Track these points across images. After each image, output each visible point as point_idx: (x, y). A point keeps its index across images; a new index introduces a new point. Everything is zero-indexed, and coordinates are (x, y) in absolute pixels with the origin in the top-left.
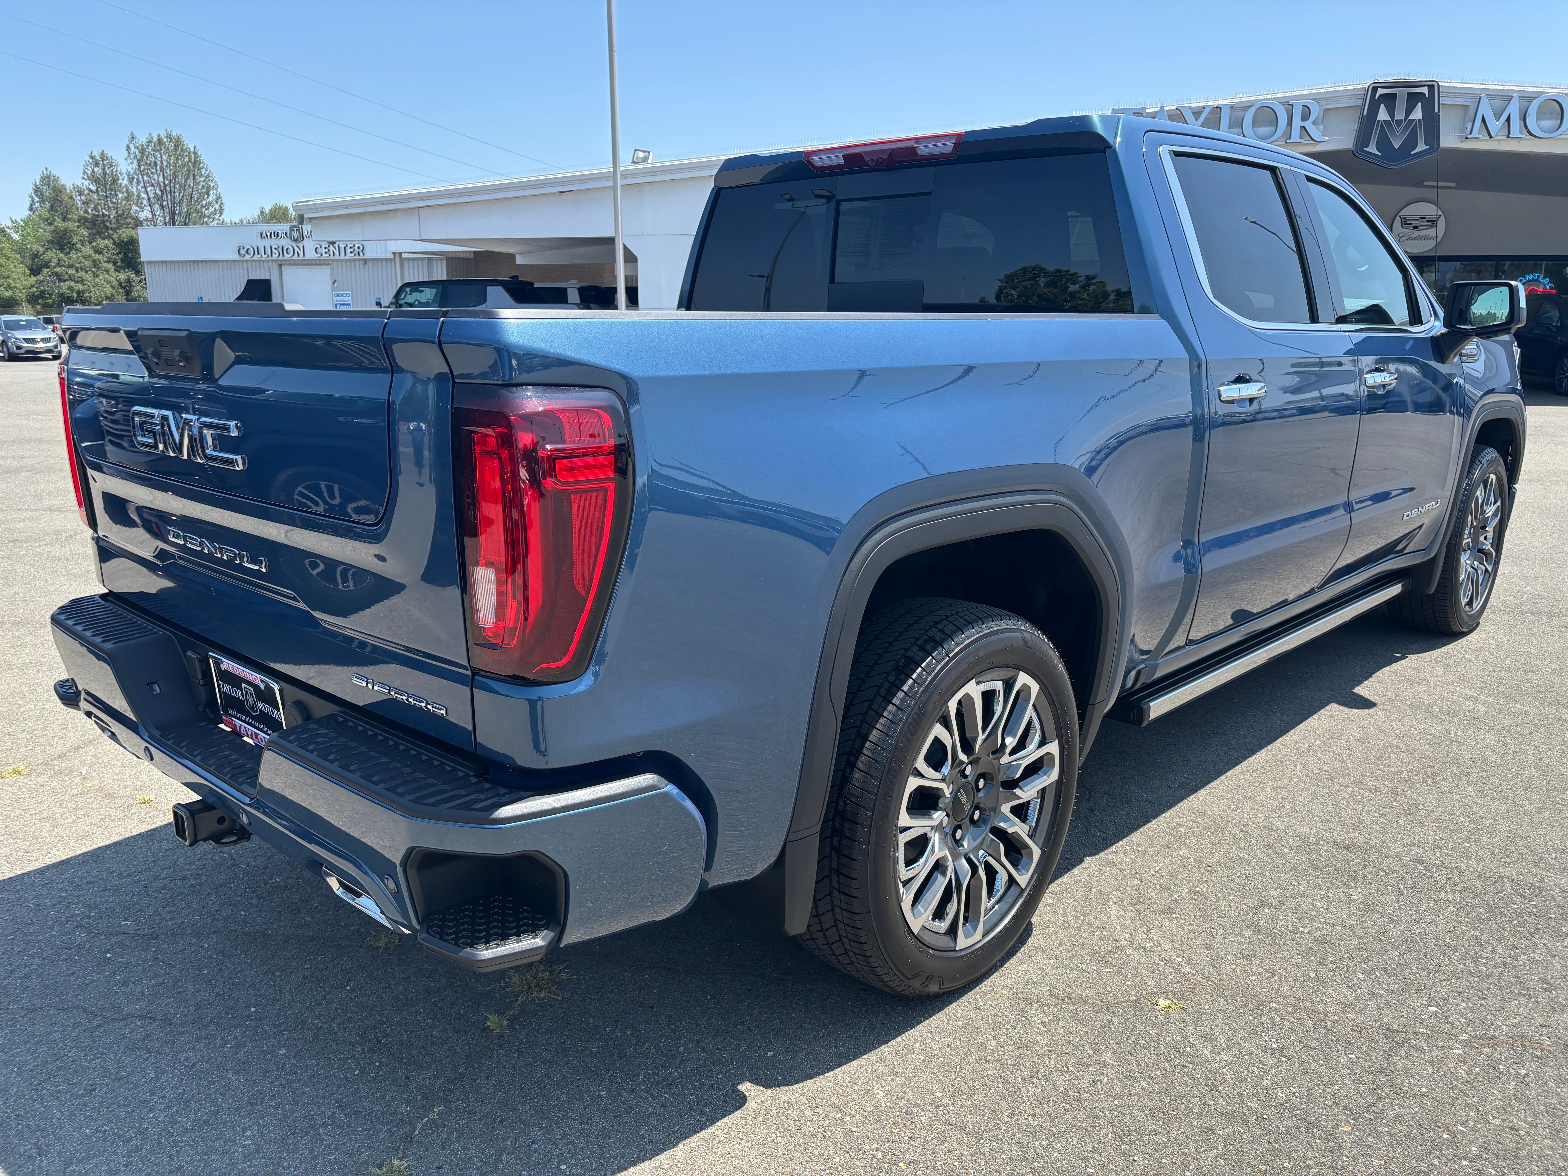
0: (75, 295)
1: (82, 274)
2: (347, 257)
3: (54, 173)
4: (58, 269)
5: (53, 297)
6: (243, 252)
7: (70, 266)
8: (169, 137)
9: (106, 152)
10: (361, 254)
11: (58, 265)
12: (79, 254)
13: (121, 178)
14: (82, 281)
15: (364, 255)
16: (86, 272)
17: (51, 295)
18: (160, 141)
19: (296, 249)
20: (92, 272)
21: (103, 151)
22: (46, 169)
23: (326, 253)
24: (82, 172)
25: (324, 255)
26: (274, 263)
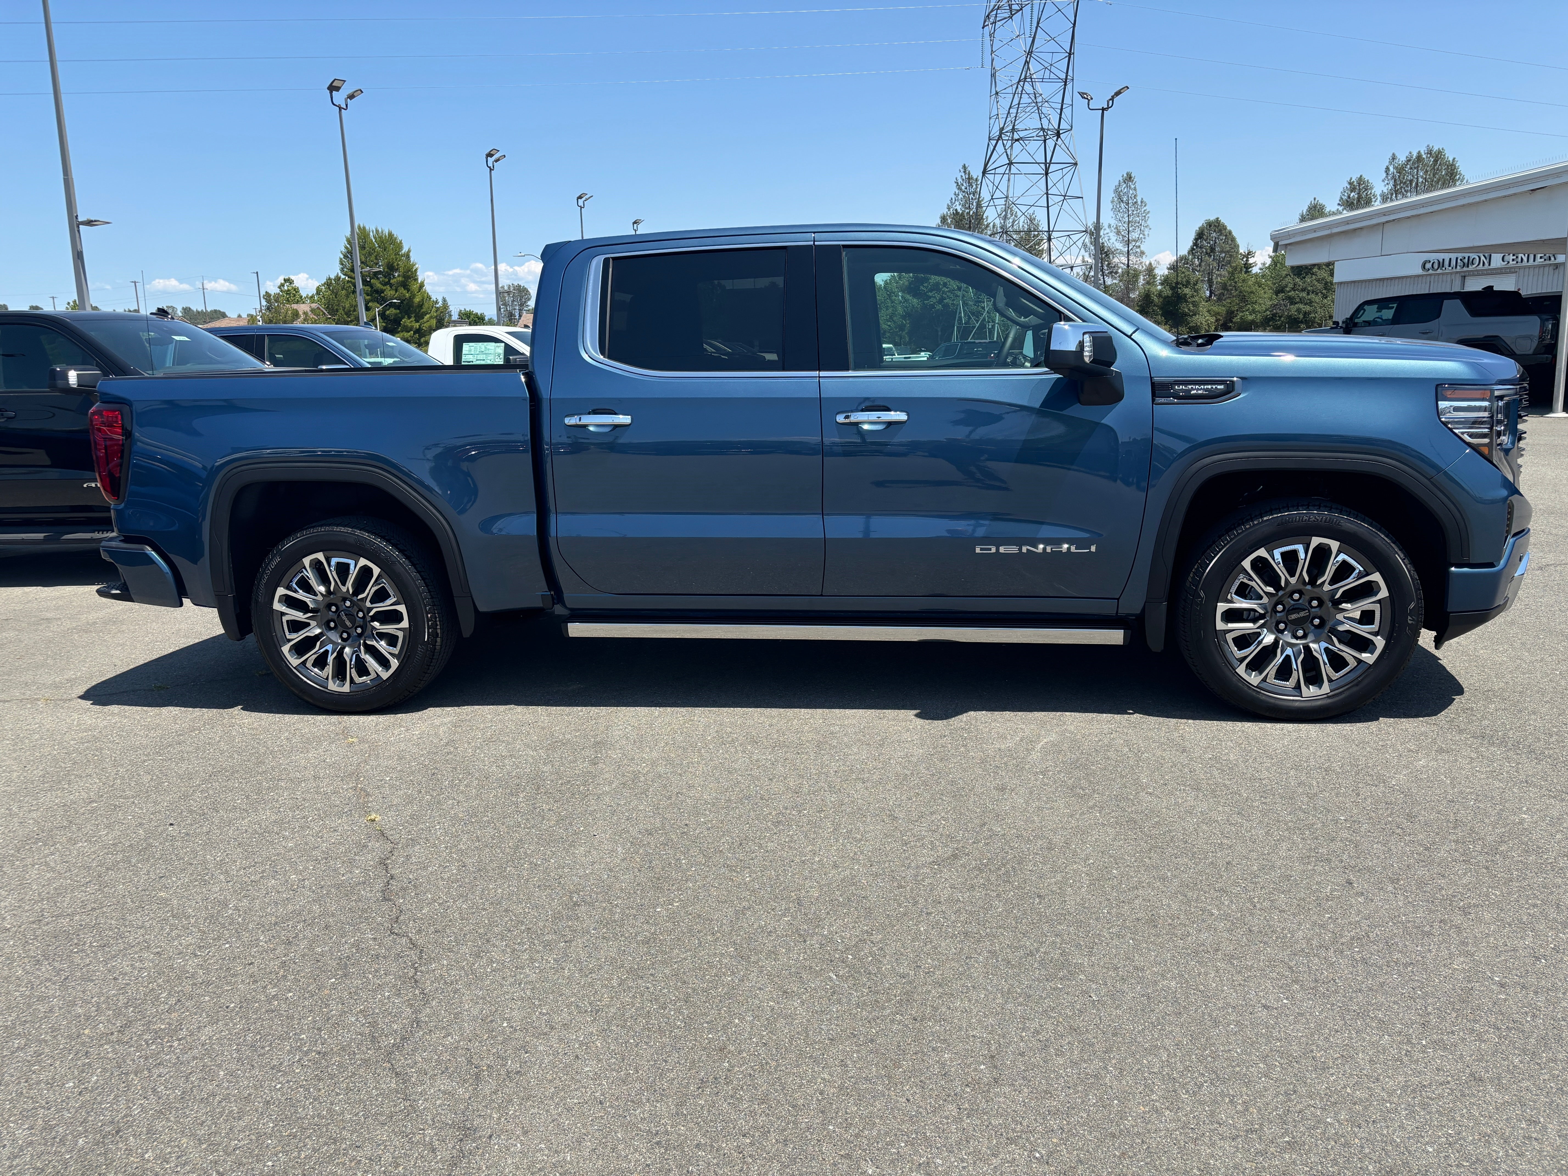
0: (1301, 316)
1: (1312, 296)
2: (1536, 263)
3: (1321, 202)
4: (1292, 293)
5: (1282, 319)
6: (1428, 266)
7: (1303, 290)
8: (1430, 152)
9: (1364, 176)
10: (1552, 259)
11: (1293, 289)
12: (1314, 277)
13: (1373, 200)
14: (1310, 303)
15: (1555, 259)
16: (1317, 294)
17: (1280, 317)
18: (1419, 157)
19: (1483, 258)
20: (1322, 293)
21: (1361, 176)
22: (1315, 199)
23: (1513, 260)
24: (1339, 198)
25: (1511, 262)
26: (1458, 275)
